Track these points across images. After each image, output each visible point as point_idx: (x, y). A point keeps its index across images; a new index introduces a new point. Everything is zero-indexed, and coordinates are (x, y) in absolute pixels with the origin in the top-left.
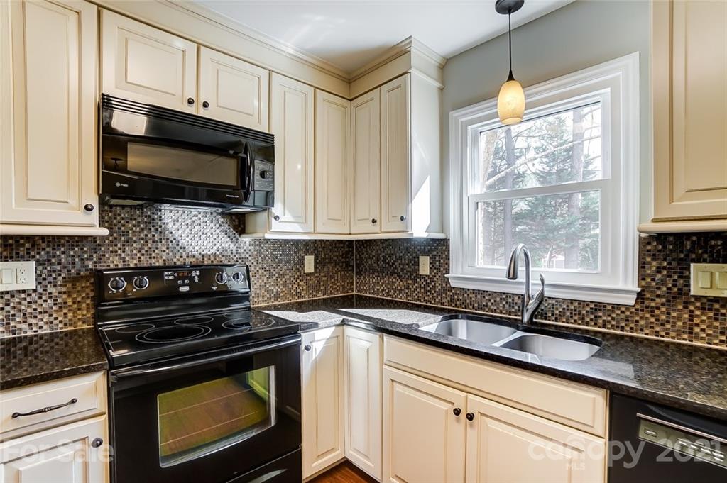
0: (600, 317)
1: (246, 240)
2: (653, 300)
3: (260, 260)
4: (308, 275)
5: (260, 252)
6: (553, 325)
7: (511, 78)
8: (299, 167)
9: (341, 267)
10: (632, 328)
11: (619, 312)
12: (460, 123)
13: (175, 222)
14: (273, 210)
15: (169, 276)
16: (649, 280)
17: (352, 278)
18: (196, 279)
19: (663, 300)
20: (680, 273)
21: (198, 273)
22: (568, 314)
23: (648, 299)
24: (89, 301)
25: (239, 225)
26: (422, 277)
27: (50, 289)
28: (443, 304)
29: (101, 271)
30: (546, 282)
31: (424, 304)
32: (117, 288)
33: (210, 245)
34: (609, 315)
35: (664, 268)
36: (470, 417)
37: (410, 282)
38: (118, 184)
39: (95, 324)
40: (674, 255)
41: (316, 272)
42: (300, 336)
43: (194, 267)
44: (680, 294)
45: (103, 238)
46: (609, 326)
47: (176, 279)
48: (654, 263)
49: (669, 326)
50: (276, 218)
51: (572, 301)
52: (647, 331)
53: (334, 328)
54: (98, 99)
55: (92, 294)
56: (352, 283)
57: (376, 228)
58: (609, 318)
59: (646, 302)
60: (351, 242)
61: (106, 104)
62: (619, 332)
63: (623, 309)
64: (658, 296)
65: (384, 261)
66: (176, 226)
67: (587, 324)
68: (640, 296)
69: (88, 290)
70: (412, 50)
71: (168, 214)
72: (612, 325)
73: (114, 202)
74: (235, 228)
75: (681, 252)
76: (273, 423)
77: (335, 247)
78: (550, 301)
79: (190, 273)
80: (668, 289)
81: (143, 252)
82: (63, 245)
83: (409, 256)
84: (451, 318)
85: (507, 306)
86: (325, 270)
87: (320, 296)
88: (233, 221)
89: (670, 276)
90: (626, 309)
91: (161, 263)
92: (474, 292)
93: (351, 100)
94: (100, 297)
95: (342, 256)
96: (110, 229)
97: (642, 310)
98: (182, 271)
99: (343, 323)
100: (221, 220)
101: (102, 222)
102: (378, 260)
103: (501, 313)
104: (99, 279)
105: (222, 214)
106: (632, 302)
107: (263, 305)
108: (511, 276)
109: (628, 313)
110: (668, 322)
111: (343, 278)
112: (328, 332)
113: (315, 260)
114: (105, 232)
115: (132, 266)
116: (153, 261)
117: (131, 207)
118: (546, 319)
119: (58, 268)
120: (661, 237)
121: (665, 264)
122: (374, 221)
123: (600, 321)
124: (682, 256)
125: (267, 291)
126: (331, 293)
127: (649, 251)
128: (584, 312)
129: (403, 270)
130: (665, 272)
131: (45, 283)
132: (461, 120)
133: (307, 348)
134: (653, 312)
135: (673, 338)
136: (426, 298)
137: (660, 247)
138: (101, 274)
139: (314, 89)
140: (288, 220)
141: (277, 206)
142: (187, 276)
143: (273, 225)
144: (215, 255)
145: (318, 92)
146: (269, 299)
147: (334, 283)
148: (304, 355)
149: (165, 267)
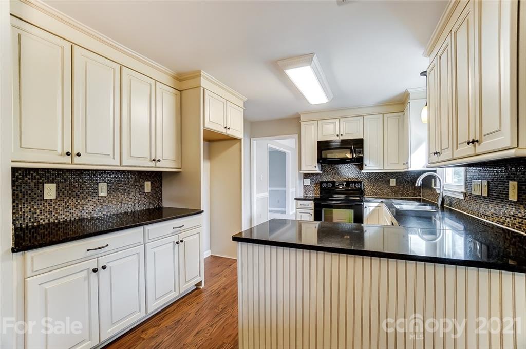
0: (460, 205)
1: (362, 172)
4: (392, 187)
13: (340, 168)
17: (420, 190)
21: (345, 183)
22: (455, 204)
24: (319, 189)
25: (361, 168)
27: (312, 186)
32: (324, 186)
33: (351, 175)
41: (396, 186)
42: (363, 203)
43: (345, 181)
47: (339, 185)
50: (366, 165)
54: (318, 141)
56: (420, 193)
61: (320, 142)
69: (319, 186)
71: (338, 166)
74: (359, 169)
81: (332, 177)
82: (314, 175)
86: (402, 185)
87: (399, 197)
88: (358, 166)
93: (403, 112)
99: (382, 202)
100: (354, 167)
111: (414, 189)
112: (377, 204)
113: (396, 180)
114: (321, 172)
116: (334, 179)
118: (452, 207)
119: (314, 181)
126: (405, 196)
128: (458, 203)
131: (311, 184)
133: (366, 208)
138: (321, 183)
139: (383, 114)
140: (371, 166)
141: (366, 162)
142: (342, 184)
143: (365, 168)
144: (353, 178)
145: (385, 115)
146: (373, 195)
147: (407, 191)
148: (365, 210)
149: (337, 181)
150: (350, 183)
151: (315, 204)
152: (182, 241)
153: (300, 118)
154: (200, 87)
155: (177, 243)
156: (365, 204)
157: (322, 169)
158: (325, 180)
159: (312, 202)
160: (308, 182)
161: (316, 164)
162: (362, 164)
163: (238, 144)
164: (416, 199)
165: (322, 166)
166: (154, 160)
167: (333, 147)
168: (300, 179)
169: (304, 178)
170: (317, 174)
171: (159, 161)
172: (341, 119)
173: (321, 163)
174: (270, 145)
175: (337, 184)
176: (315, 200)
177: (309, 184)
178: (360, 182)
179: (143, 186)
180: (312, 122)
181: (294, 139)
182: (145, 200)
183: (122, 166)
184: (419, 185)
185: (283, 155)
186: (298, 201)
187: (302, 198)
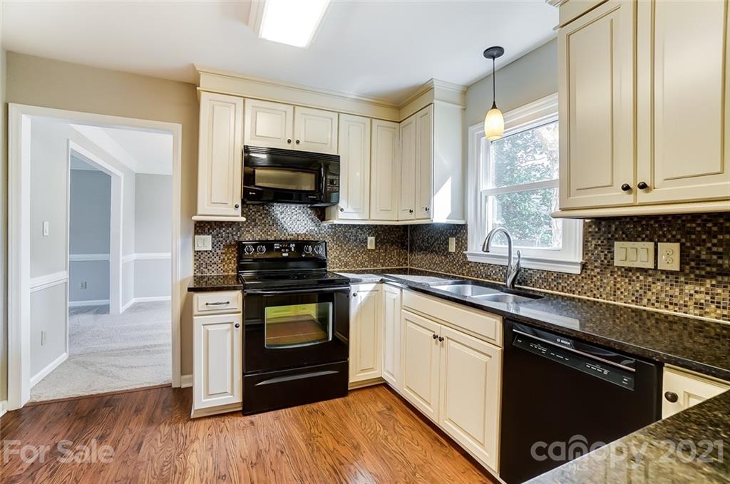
0: (560, 283)
1: (325, 224)
2: (592, 270)
3: (335, 239)
4: (369, 250)
5: (335, 233)
6: (531, 290)
7: (494, 107)
8: (358, 174)
9: (398, 246)
10: (579, 292)
11: (571, 280)
12: (476, 136)
13: (281, 213)
14: (339, 204)
15: (277, 246)
16: (590, 254)
17: (406, 255)
18: (293, 250)
19: (599, 270)
20: (609, 249)
21: (294, 245)
22: (541, 281)
23: (589, 269)
24: (235, 259)
25: (321, 215)
26: (450, 253)
27: (218, 251)
28: (463, 274)
29: (242, 242)
30: (521, 257)
31: (452, 274)
32: (249, 252)
33: (303, 228)
34: (566, 282)
35: (599, 245)
36: (441, 340)
37: (443, 258)
38: (250, 193)
39: (238, 272)
40: (605, 235)
41: (376, 249)
42: (349, 286)
43: (292, 241)
44: (608, 265)
45: (243, 223)
46: (566, 291)
47: (281, 248)
48: (593, 242)
49: (602, 290)
51: (543, 271)
52: (589, 294)
53: (375, 284)
54: (243, 148)
55: (236, 255)
56: (406, 259)
57: (412, 216)
58: (566, 285)
59: (589, 272)
60: (405, 227)
61: (246, 150)
62: (571, 295)
63: (574, 277)
64: (596, 267)
65: (427, 242)
66: (282, 216)
67: (552, 289)
68: (584, 266)
69: (235, 253)
70: (435, 86)
71: (277, 208)
72: (568, 290)
73: (248, 202)
74: (319, 217)
75: (609, 233)
76: (330, 339)
77: (393, 230)
78: (529, 272)
79: (289, 245)
80: (602, 261)
81: (263, 231)
82: (224, 227)
83: (443, 238)
84: (461, 283)
85: (503, 276)
86: (384, 247)
87: (380, 267)
88: (317, 212)
89: (602, 252)
90: (576, 277)
91: (273, 238)
92: (483, 265)
93: (400, 122)
94: (240, 257)
95: (398, 238)
96: (247, 218)
97: (586, 278)
98: (285, 243)
99: (382, 281)
100: (310, 212)
101: (243, 214)
102: (423, 241)
103: (499, 281)
104: (240, 246)
105: (311, 208)
106: (579, 272)
107: (337, 269)
108: (485, 249)
109: (577, 281)
110: (601, 286)
111: (399, 255)
113: (376, 239)
114: (244, 219)
115: (257, 239)
116: (269, 237)
117: (257, 205)
118: (527, 285)
119: (221, 239)
120: (598, 220)
121: (600, 242)
122: (411, 211)
123: (560, 287)
124: (610, 236)
125: (340, 260)
126: (388, 265)
127: (590, 232)
128: (550, 280)
129: (439, 248)
130: (600, 249)
131: (215, 247)
132: (477, 133)
133: (354, 295)
134: (592, 279)
135: (604, 299)
136: (453, 270)
137: (597, 230)
138: (241, 244)
139: (371, 119)
140: (350, 213)
142: (287, 247)
143: (339, 215)
144: (305, 235)
145: (374, 121)
147: (391, 258)
148: (353, 299)
149: (276, 241)
150: (301, 244)
151: (245, 299)
153: (198, 81)
156: (353, 288)
158: (250, 238)
159: (237, 294)
160: (205, 242)
161: (238, 202)
164: (402, 269)
169: (196, 233)
170: (231, 225)
172: (297, 108)
177: (210, 248)
180: (230, 99)
181: (170, 137)
186: (199, 295)
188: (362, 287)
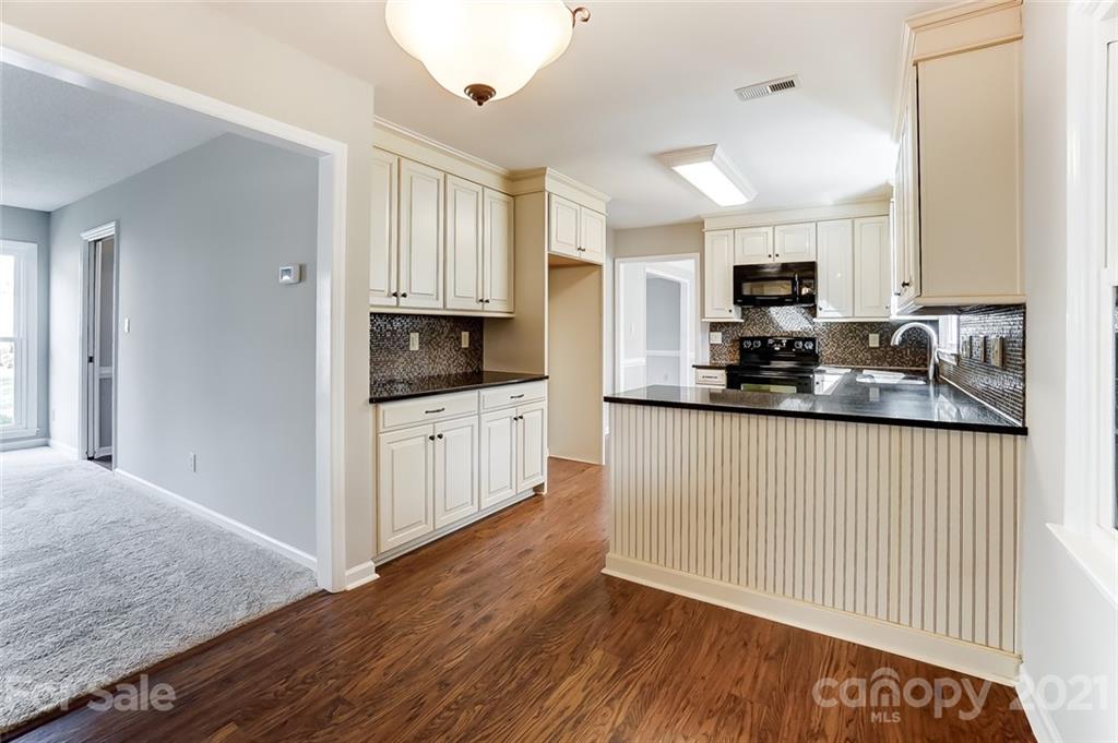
3: (830, 336)
4: (872, 348)
5: (830, 331)
13: (777, 314)
14: (819, 304)
17: (925, 355)
18: (784, 344)
21: (786, 341)
24: (738, 351)
27: (726, 344)
32: (747, 345)
33: (797, 326)
41: (880, 347)
43: (785, 337)
47: (774, 343)
50: (821, 309)
69: (738, 346)
71: (774, 310)
74: (809, 315)
79: (782, 340)
81: (761, 329)
82: (730, 326)
87: (886, 366)
88: (810, 311)
91: (768, 335)
98: (778, 339)
100: (803, 311)
105: (804, 308)
107: (832, 365)
111: (913, 354)
113: (880, 337)
114: (742, 321)
115: (755, 335)
116: (765, 334)
119: (728, 335)
126: (898, 365)
131: (724, 341)
133: (818, 384)
138: (742, 339)
139: (853, 219)
140: (831, 310)
141: (821, 303)
142: (780, 342)
143: (819, 313)
144: (799, 332)
145: (856, 221)
146: (837, 363)
148: (816, 387)
149: (771, 337)
150: (793, 340)
151: (729, 376)
152: (521, 417)
153: (703, 223)
154: (543, 191)
155: (516, 419)
156: (817, 377)
157: (743, 314)
158: (749, 334)
159: (723, 372)
160: (717, 338)
161: (732, 307)
162: (815, 306)
163: (596, 273)
164: (918, 371)
165: (743, 309)
166: (482, 301)
167: (763, 276)
168: (703, 331)
169: (711, 331)
170: (735, 324)
171: (487, 301)
172: (777, 228)
173: (740, 304)
174: (648, 270)
175: (771, 341)
176: (729, 368)
177: (720, 342)
178: (813, 340)
179: (459, 339)
180: (723, 232)
181: (693, 261)
182: (462, 360)
183: (448, 310)
184: (897, 343)
185: (675, 287)
186: (699, 370)
187: (708, 364)
188: (826, 377)
